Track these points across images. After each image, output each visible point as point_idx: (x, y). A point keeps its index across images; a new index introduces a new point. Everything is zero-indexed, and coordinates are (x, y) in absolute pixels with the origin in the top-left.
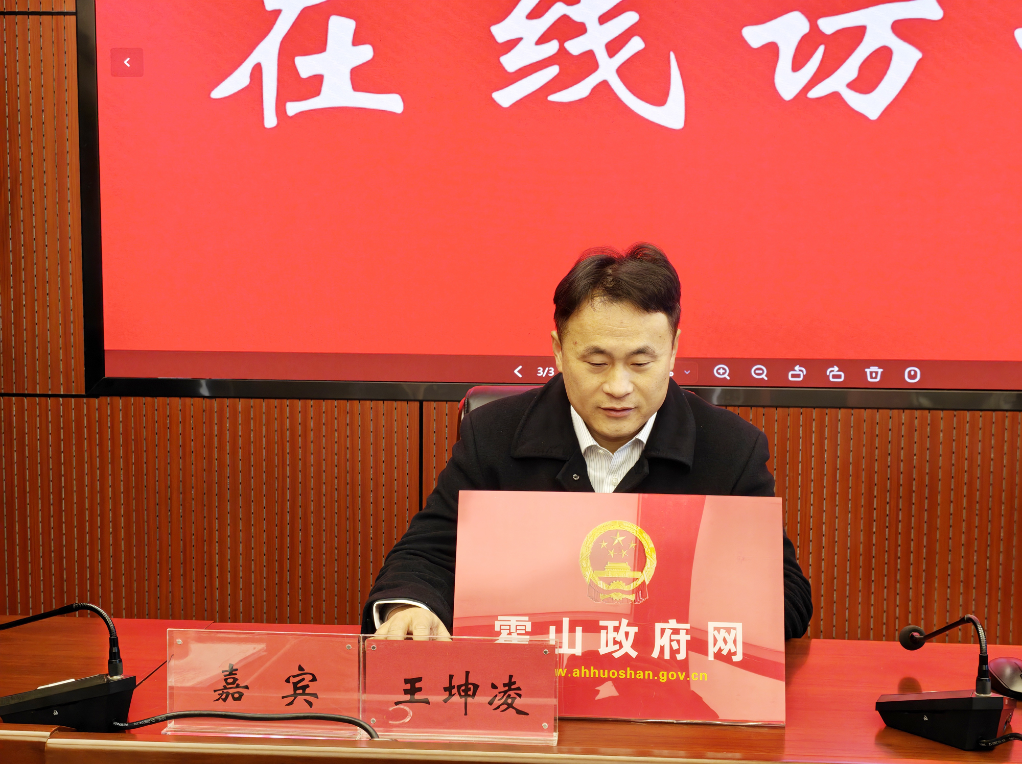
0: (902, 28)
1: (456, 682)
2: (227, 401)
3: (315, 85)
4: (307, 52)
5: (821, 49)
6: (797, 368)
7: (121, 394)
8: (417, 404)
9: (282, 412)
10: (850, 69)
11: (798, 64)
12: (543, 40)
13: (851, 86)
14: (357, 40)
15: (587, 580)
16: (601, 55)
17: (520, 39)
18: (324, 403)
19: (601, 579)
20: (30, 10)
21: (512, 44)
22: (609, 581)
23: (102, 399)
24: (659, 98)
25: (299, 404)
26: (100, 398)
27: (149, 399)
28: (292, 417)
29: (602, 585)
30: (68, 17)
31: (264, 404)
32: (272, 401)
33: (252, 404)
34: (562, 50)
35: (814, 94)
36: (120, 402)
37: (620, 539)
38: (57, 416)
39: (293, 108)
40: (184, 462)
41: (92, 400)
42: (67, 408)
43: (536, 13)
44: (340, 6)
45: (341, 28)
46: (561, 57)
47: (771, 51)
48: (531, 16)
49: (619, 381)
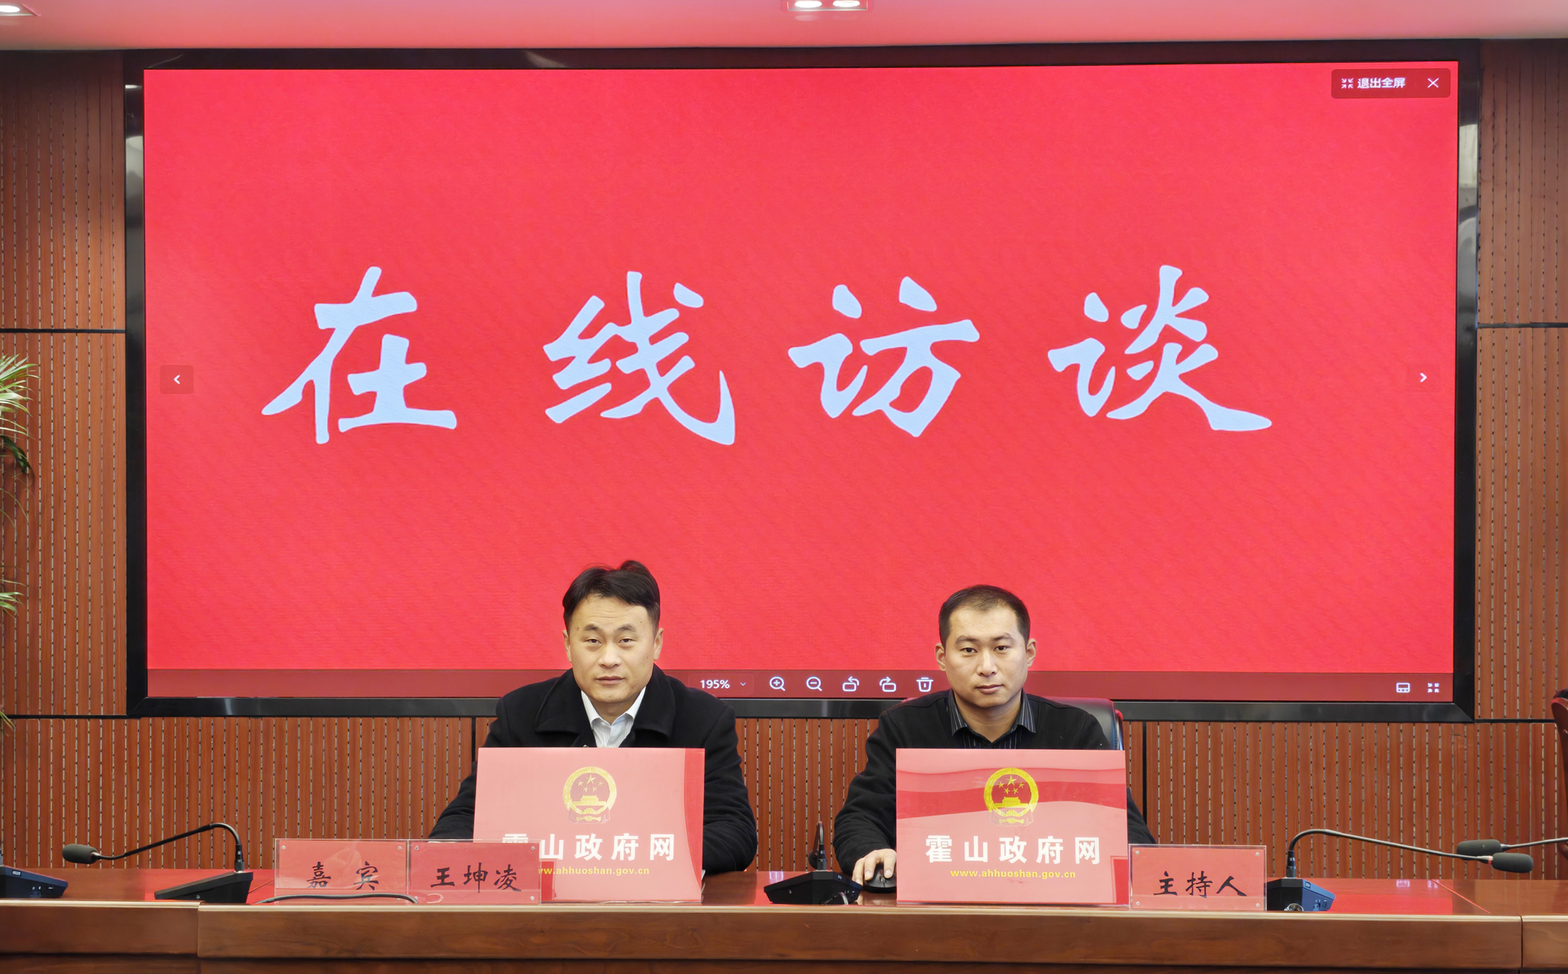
0: (941, 350)
1: (472, 871)
2: (274, 720)
3: (367, 402)
4: (359, 369)
5: (865, 368)
6: (850, 679)
7: (162, 715)
8: (469, 721)
9: (330, 731)
10: (892, 388)
11: (843, 383)
12: (595, 358)
13: (895, 404)
14: (411, 358)
15: (568, 808)
16: (652, 374)
17: (573, 358)
18: (373, 720)
19: (578, 807)
20: (79, 328)
21: (564, 363)
22: (583, 808)
23: (144, 720)
24: (709, 414)
25: (348, 721)
26: (142, 718)
27: (193, 719)
28: (341, 737)
29: (578, 811)
30: (117, 334)
31: (311, 722)
32: (319, 719)
33: (299, 723)
34: (614, 369)
35: (857, 413)
36: (162, 723)
37: (591, 779)
38: (96, 738)
39: (345, 425)
40: (228, 785)
41: (133, 721)
42: (107, 731)
43: (589, 333)
44: (395, 324)
45: (394, 347)
46: (614, 375)
47: (816, 371)
48: (583, 336)
49: (611, 653)
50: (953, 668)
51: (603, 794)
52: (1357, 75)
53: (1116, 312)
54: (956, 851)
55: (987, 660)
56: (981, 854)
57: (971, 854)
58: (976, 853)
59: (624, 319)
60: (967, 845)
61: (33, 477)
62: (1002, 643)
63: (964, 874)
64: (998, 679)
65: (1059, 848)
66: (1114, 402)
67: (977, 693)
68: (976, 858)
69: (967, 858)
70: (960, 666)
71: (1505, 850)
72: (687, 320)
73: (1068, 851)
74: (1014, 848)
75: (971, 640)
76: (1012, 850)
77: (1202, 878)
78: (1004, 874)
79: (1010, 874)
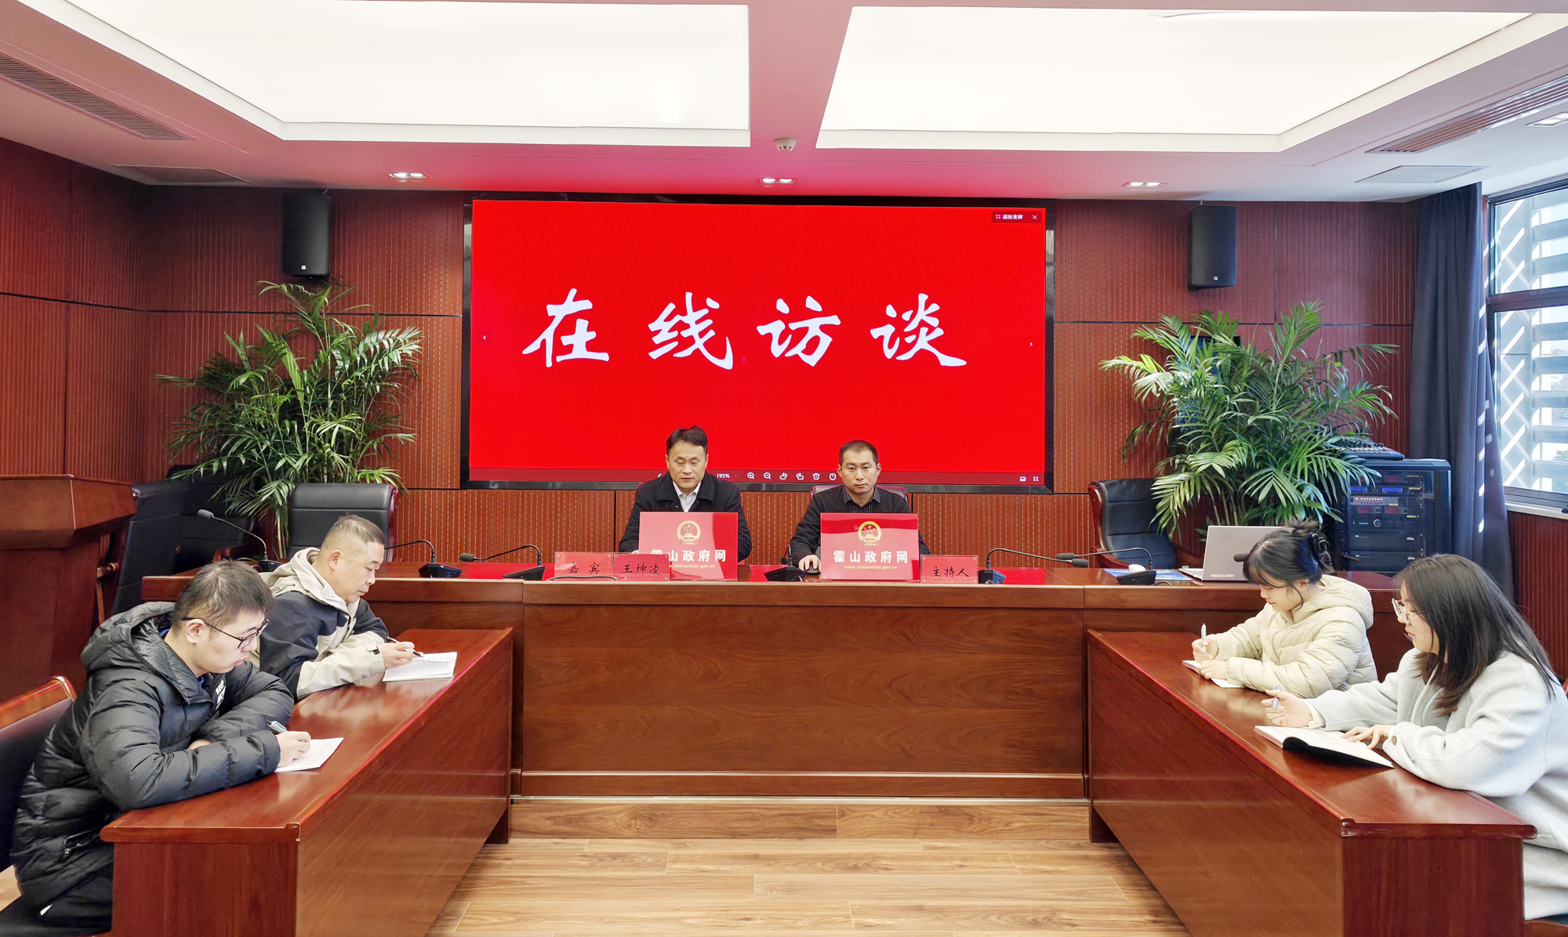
0: (824, 328)
1: (638, 566)
2: (525, 491)
3: (569, 349)
4: (567, 334)
5: (790, 336)
6: (783, 474)
7: (476, 488)
8: (613, 492)
10: (802, 345)
11: (781, 342)
12: (671, 330)
13: (804, 352)
14: (589, 329)
15: (680, 539)
16: (696, 337)
17: (661, 330)
19: (684, 538)
20: (441, 314)
21: (657, 332)
22: (686, 539)
23: (468, 490)
24: (722, 356)
27: (490, 490)
28: (556, 498)
30: (459, 318)
34: (679, 335)
35: (787, 355)
36: (476, 491)
38: (446, 498)
39: (559, 359)
41: (462, 490)
42: (451, 495)
43: (668, 319)
44: (582, 314)
45: (582, 324)
46: (679, 338)
47: (769, 336)
48: (666, 320)
49: (688, 468)
50: (845, 476)
51: (695, 533)
52: (1003, 213)
53: (900, 313)
54: (847, 558)
55: (860, 473)
56: (857, 559)
57: (853, 559)
58: (855, 558)
59: (684, 313)
60: (851, 555)
61: (420, 380)
62: (866, 466)
63: (850, 567)
64: (864, 482)
65: (890, 556)
66: (898, 353)
67: (856, 487)
68: (855, 560)
69: (851, 560)
70: (848, 476)
71: (1076, 557)
72: (712, 314)
73: (894, 557)
74: (871, 556)
75: (853, 464)
76: (870, 557)
77: (951, 570)
78: (867, 568)
79: (869, 568)
